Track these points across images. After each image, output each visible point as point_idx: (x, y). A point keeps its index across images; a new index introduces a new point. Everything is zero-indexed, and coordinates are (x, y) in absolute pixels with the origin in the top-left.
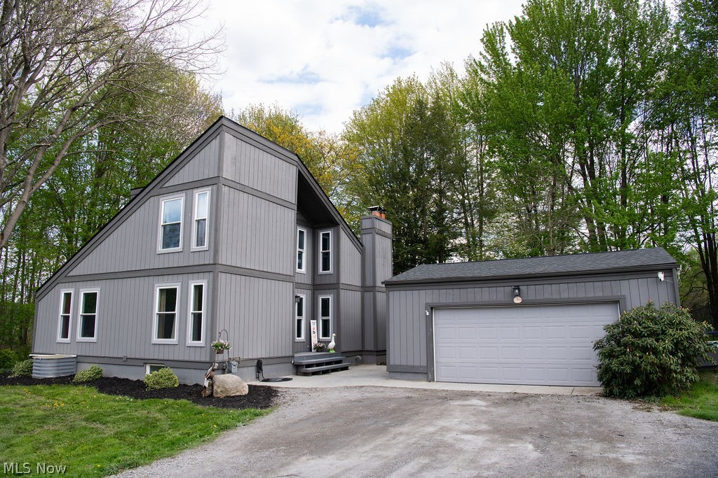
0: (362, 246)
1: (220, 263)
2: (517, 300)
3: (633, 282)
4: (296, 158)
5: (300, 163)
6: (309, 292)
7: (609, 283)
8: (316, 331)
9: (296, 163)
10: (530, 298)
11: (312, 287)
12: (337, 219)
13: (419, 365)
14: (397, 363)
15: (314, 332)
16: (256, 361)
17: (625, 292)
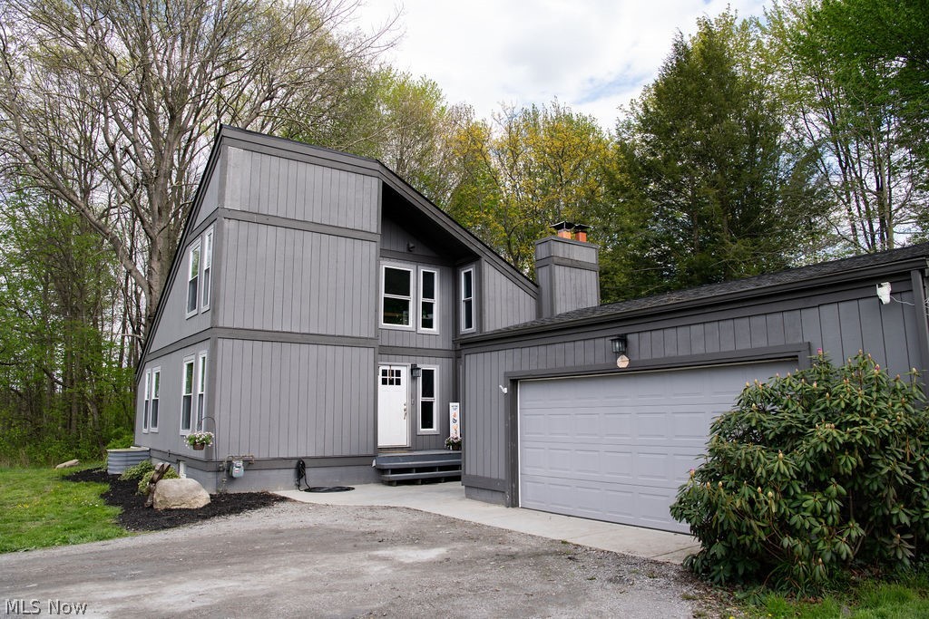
0: (537, 286)
1: (221, 325)
2: (623, 362)
3: (829, 312)
4: (377, 166)
5: (385, 172)
6: (448, 362)
7: (778, 316)
8: (458, 418)
9: (377, 174)
10: (642, 358)
11: (453, 353)
12: (476, 247)
13: (496, 477)
14: (474, 473)
15: (455, 421)
16: (296, 461)
17: (811, 336)
